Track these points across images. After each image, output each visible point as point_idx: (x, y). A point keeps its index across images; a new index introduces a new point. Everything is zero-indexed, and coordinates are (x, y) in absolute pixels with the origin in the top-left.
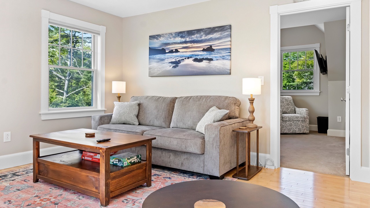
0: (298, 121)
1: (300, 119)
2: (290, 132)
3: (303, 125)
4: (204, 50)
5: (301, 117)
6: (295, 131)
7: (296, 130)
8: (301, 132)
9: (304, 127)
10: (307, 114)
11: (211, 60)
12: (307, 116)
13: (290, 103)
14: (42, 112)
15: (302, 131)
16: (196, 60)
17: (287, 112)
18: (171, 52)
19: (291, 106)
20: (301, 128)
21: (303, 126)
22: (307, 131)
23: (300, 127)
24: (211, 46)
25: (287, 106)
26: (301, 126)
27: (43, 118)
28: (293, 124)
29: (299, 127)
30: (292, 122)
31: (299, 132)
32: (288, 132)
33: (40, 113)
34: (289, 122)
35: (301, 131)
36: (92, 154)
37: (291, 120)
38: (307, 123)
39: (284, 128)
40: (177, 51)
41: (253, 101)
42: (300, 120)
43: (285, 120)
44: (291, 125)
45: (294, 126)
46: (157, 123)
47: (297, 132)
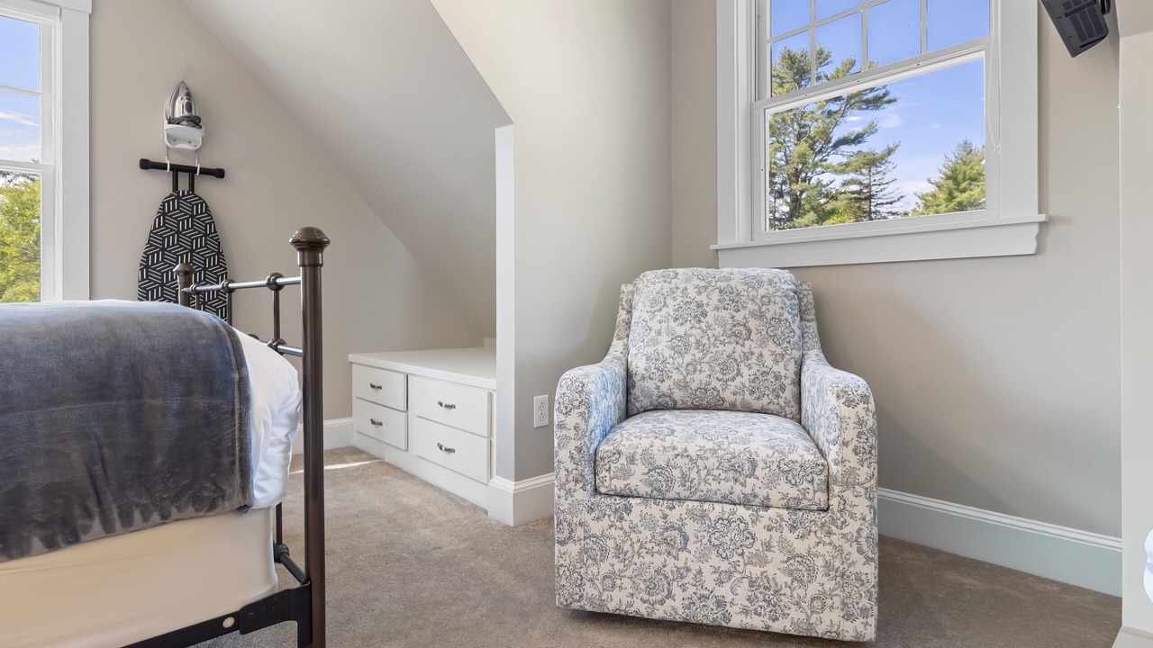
0: (746, 503)
1: (771, 483)
2: (659, 614)
3: (800, 547)
5: (786, 471)
6: (720, 603)
7: (724, 591)
8: (777, 627)
9: (812, 571)
10: (851, 434)
12: (853, 460)
15: (796, 614)
19: (763, 343)
21: (800, 567)
22: (848, 617)
23: (775, 567)
26: (777, 557)
28: (691, 528)
29: (755, 571)
30: (680, 510)
31: (757, 623)
32: (641, 608)
34: (655, 510)
35: (776, 613)
37: (677, 489)
38: (853, 527)
39: (605, 568)
42: (775, 498)
43: (619, 484)
44: (672, 540)
45: (703, 557)
47: (736, 621)
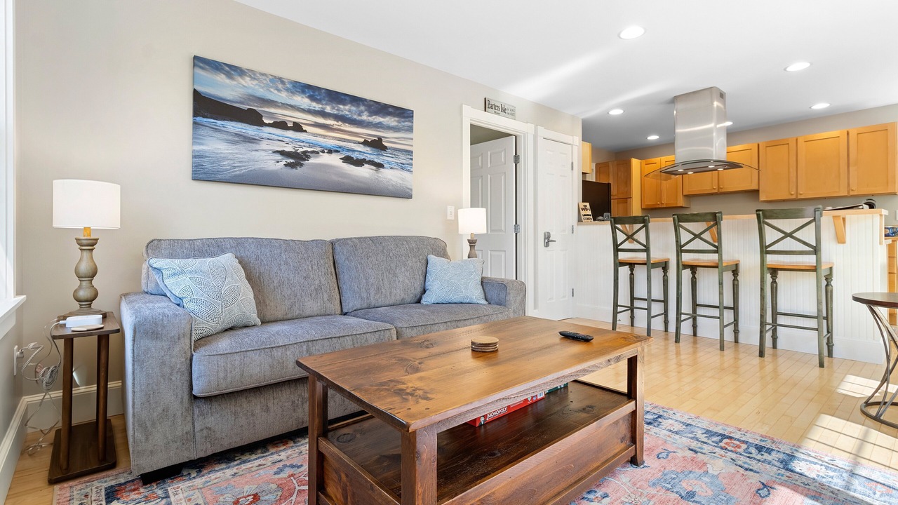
4: (365, 143)
11: (380, 166)
16: (347, 160)
18: (282, 125)
24: (380, 139)
40: (297, 127)
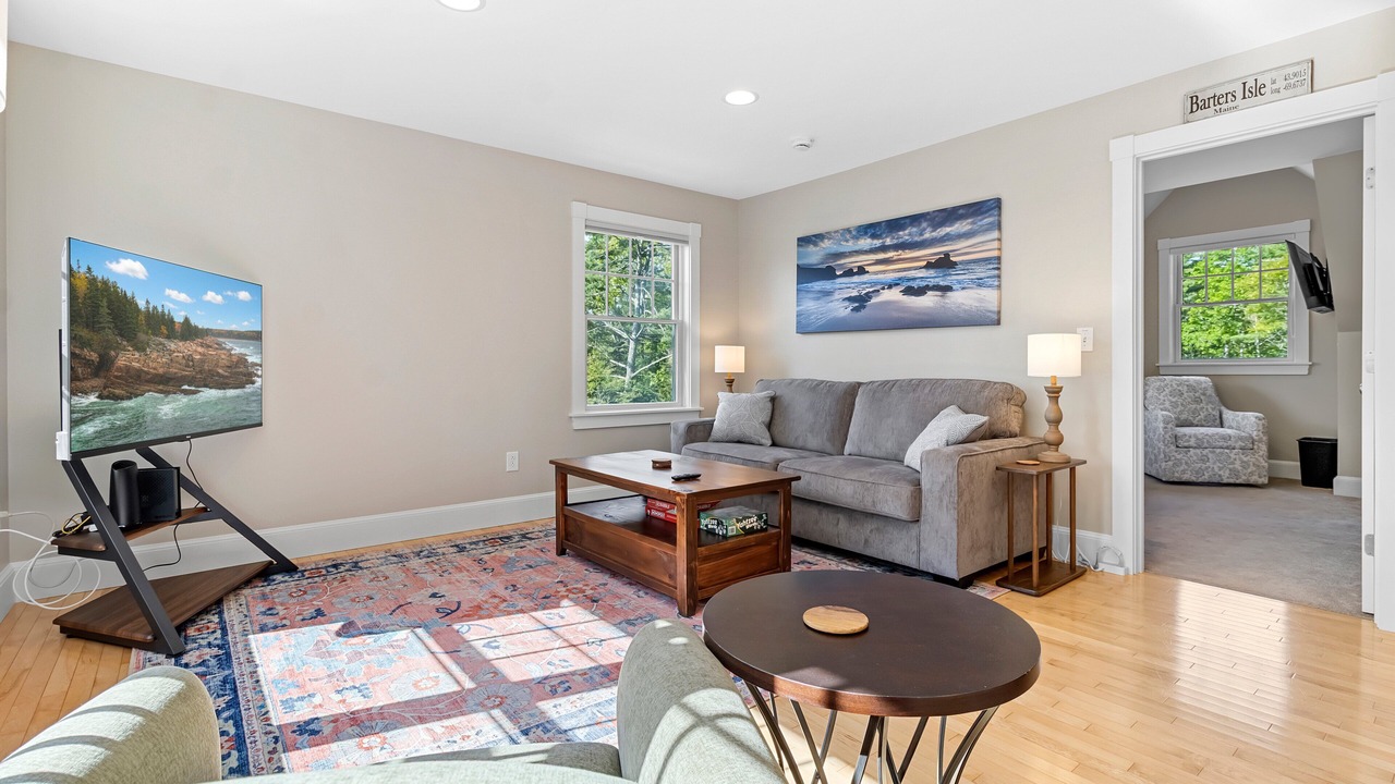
0: (1227, 448)
1: (1236, 442)
2: (1200, 480)
3: (1245, 459)
4: (929, 266)
5: (1241, 439)
6: (1220, 476)
7: (1221, 473)
8: (1238, 482)
9: (1249, 465)
10: (1261, 428)
11: (948, 289)
12: (1261, 435)
13: (1202, 397)
14: (574, 413)
15: (1244, 477)
16: (909, 291)
17: (1195, 422)
18: (849, 273)
20: (1240, 468)
21: (1245, 465)
22: (1260, 477)
23: (1238, 465)
24: (947, 255)
25: (1194, 406)
26: (1238, 462)
27: (577, 425)
28: (1210, 456)
29: (1231, 466)
30: (1207, 451)
31: (1232, 481)
32: (1194, 479)
33: (570, 415)
34: (1198, 451)
35: (1238, 477)
36: (665, 506)
37: (1206, 445)
38: (1261, 453)
39: (1182, 468)
40: (862, 271)
41: (1058, 392)
42: (1237, 446)
43: (1186, 444)
44: (1204, 459)
45: (1214, 463)
46: (813, 442)
47: (1225, 481)
